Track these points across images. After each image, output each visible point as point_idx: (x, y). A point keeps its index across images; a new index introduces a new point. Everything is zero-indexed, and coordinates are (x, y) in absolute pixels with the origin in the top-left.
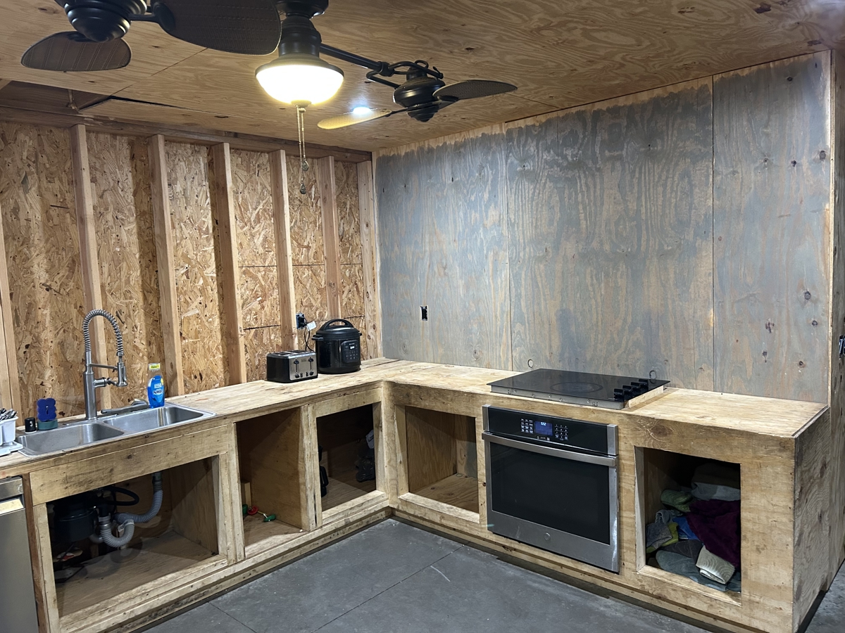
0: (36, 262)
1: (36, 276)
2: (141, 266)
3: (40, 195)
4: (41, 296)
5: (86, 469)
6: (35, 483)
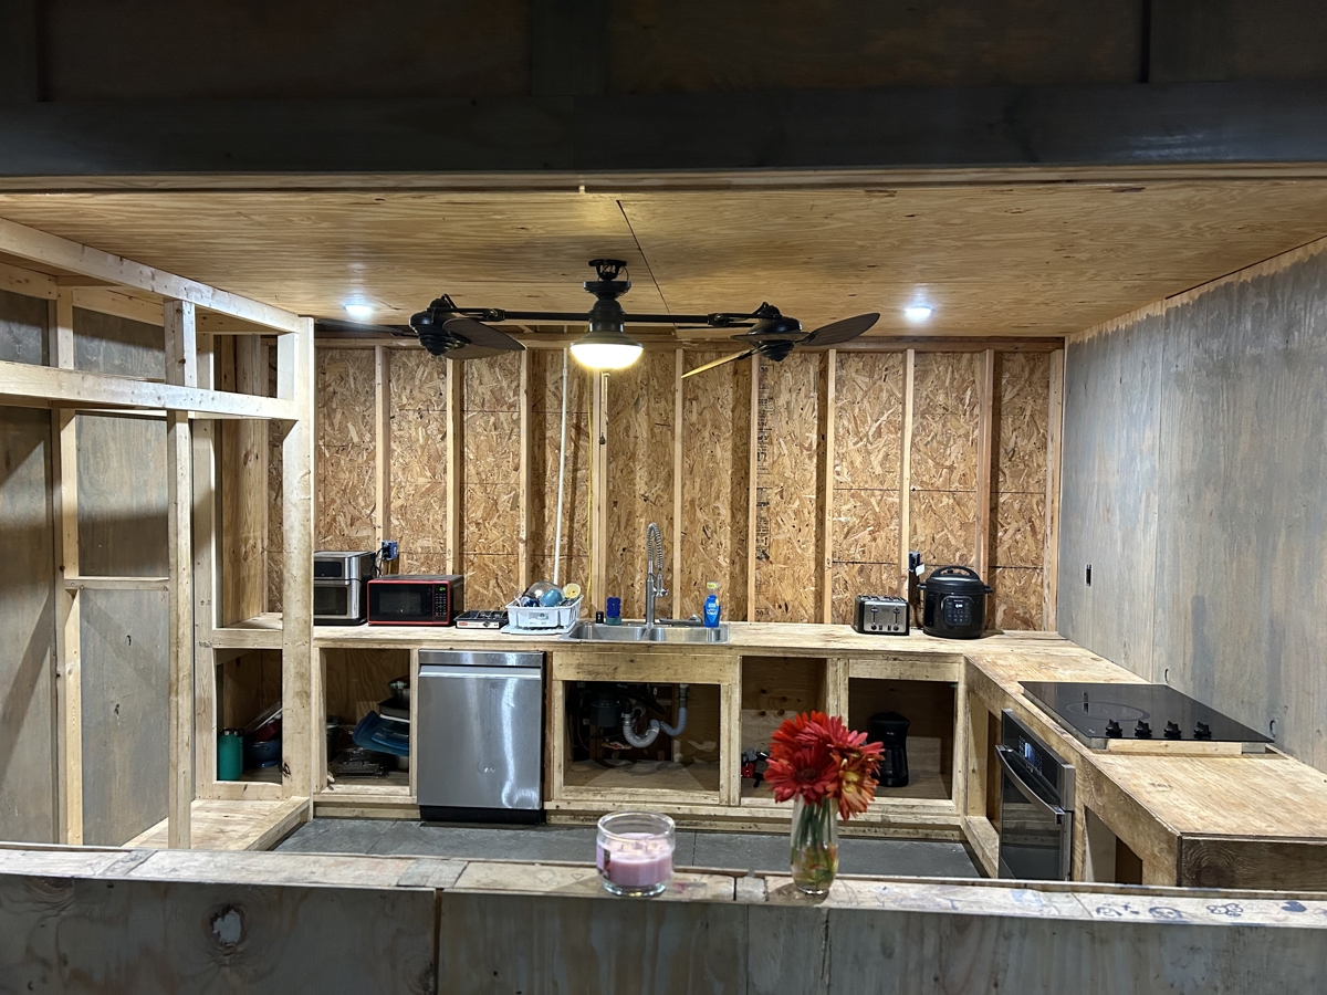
0: (638, 475)
1: (637, 487)
2: (732, 483)
3: (648, 414)
4: (640, 505)
5: (596, 662)
6: (556, 661)
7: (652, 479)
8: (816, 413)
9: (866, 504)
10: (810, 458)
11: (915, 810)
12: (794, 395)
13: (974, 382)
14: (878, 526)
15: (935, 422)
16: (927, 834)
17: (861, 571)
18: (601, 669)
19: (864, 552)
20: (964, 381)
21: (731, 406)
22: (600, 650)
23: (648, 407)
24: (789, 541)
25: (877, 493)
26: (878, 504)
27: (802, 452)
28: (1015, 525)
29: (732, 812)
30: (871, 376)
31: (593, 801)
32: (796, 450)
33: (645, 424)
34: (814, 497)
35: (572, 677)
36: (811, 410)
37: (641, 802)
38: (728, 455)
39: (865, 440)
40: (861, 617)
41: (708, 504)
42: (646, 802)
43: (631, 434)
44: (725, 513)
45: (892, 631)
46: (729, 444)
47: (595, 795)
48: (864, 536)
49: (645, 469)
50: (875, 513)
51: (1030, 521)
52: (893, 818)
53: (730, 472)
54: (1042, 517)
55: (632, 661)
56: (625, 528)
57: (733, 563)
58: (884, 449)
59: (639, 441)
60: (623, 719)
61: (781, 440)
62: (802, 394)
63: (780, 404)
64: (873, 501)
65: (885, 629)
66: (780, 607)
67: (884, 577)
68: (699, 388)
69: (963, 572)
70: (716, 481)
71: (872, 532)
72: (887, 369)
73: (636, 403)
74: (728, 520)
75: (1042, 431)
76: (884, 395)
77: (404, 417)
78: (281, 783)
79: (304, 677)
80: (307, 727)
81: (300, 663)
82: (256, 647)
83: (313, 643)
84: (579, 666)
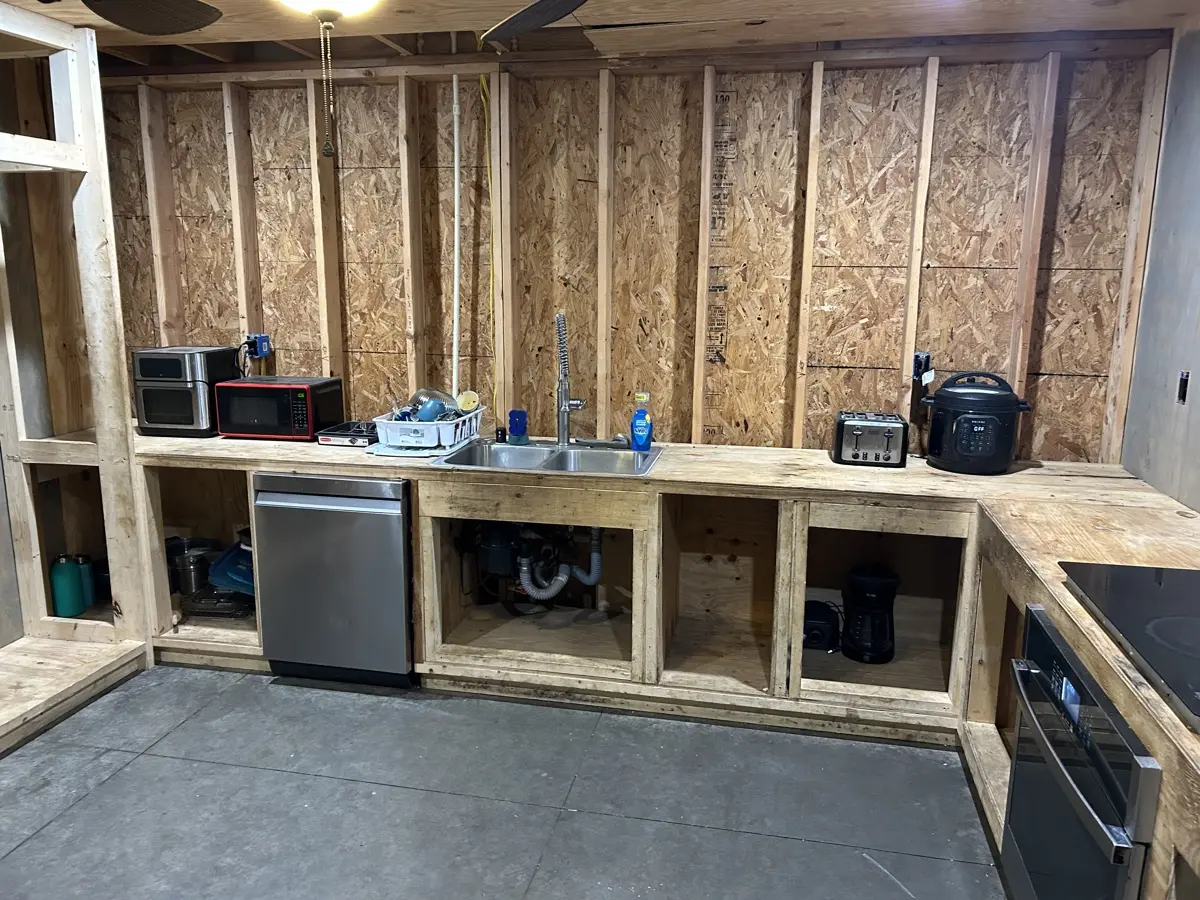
0: (556, 250)
1: (555, 267)
2: (678, 259)
3: (568, 167)
4: (559, 291)
5: (472, 494)
6: (424, 491)
7: (573, 257)
8: (795, 160)
9: (860, 287)
10: (785, 223)
11: (893, 706)
12: (765, 135)
13: (1026, 106)
14: (876, 318)
15: (965, 169)
16: (910, 736)
17: (848, 378)
18: (479, 504)
19: (853, 353)
20: (1012, 105)
21: (678, 152)
22: (478, 479)
23: (568, 157)
24: (753, 337)
25: (876, 271)
26: (877, 287)
27: (773, 215)
28: (1071, 315)
29: (646, 691)
30: (875, 103)
31: (475, 666)
32: (766, 213)
33: (565, 182)
34: (789, 278)
35: (444, 512)
36: (788, 156)
37: (533, 671)
38: (674, 221)
39: (862, 196)
40: (841, 441)
41: (646, 289)
42: (538, 672)
43: (547, 195)
44: (668, 300)
45: (881, 461)
46: (675, 207)
47: (476, 659)
48: (855, 331)
49: (565, 242)
50: (872, 300)
51: (1095, 308)
52: (862, 713)
53: (675, 246)
54: (1114, 304)
55: (518, 496)
56: (541, 321)
57: (678, 367)
58: (890, 209)
59: (557, 204)
60: (520, 564)
61: (746, 199)
62: (777, 133)
63: (746, 147)
64: (870, 283)
65: (871, 458)
66: (738, 425)
67: (880, 386)
68: (635, 127)
69: (991, 382)
70: (656, 258)
71: (865, 327)
72: (898, 92)
73: (552, 152)
74: (672, 311)
75: (1124, 177)
76: (893, 131)
77: (269, 177)
78: (112, 622)
79: (127, 500)
80: (135, 560)
81: (120, 484)
82: (69, 463)
83: (134, 460)
84: (452, 500)
